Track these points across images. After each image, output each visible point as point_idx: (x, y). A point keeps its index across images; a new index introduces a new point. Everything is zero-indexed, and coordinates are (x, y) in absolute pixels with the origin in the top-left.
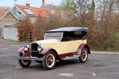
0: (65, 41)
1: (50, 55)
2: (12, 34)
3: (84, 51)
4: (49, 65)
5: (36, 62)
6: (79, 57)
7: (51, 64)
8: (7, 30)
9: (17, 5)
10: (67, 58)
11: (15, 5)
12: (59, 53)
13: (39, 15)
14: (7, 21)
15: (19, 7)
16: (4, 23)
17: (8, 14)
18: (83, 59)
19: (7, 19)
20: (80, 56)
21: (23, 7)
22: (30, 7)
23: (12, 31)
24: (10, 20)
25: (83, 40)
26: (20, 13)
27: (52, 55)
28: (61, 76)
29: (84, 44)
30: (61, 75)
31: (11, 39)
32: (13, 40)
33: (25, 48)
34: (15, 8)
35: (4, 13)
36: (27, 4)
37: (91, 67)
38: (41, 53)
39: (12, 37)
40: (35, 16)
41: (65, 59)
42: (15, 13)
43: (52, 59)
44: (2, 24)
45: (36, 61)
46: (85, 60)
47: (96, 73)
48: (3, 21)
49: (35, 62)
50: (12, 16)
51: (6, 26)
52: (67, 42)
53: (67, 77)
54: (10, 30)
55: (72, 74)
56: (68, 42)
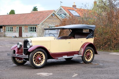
1: (38, 52)
3: (89, 51)
4: (38, 64)
6: (82, 57)
9: (63, 7)
11: (61, 6)
14: (51, 22)
15: (65, 8)
16: (48, 24)
17: (52, 15)
18: (87, 59)
19: (51, 20)
21: (69, 9)
22: (76, 8)
24: (54, 21)
25: (87, 38)
26: (65, 15)
27: (41, 53)
29: (88, 43)
33: (18, 45)
34: (61, 9)
35: (48, 15)
36: (73, 6)
42: (61, 14)
43: (42, 57)
44: (46, 25)
46: (89, 60)
48: (47, 22)
50: (56, 17)
52: (65, 40)
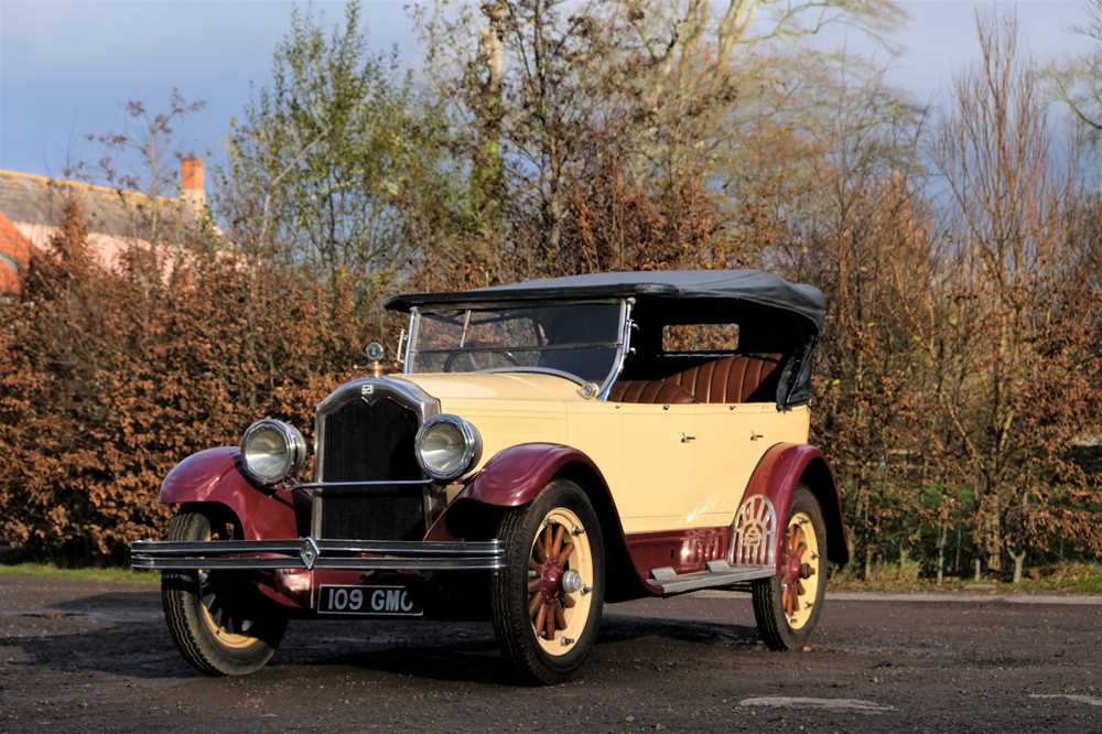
4: (544, 635)
20: (769, 571)
25: (786, 405)
27: (566, 519)
43: (566, 568)
46: (800, 620)
49: (368, 606)
52: (659, 409)
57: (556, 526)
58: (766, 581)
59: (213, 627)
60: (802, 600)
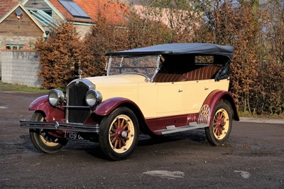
0: (165, 81)
1: (120, 117)
2: (25, 69)
3: (221, 112)
4: (118, 148)
5: (80, 138)
6: (206, 128)
7: (123, 145)
8: (12, 57)
10: (172, 129)
12: (148, 114)
13: (99, 14)
14: (14, 32)
16: (4, 39)
17: (15, 13)
18: (217, 134)
19: (13, 27)
20: (207, 125)
23: (24, 61)
24: (19, 30)
25: (218, 80)
26: (49, 13)
27: (125, 118)
28: (149, 176)
29: (220, 92)
30: (148, 172)
31: (22, 84)
32: (27, 84)
33: (49, 96)
35: (3, 11)
37: (238, 157)
38: (97, 111)
39: (24, 77)
40: (90, 20)
41: (163, 133)
43: (126, 129)
45: (81, 134)
46: (222, 137)
47: (250, 171)
48: (2, 32)
49: (77, 138)
50: (27, 19)
51: (8, 48)
52: (171, 84)
53: (166, 179)
54: (20, 57)
55: (182, 173)
56: (175, 83)
57: (121, 120)
58: (208, 127)
59: (44, 141)
60: (223, 132)
